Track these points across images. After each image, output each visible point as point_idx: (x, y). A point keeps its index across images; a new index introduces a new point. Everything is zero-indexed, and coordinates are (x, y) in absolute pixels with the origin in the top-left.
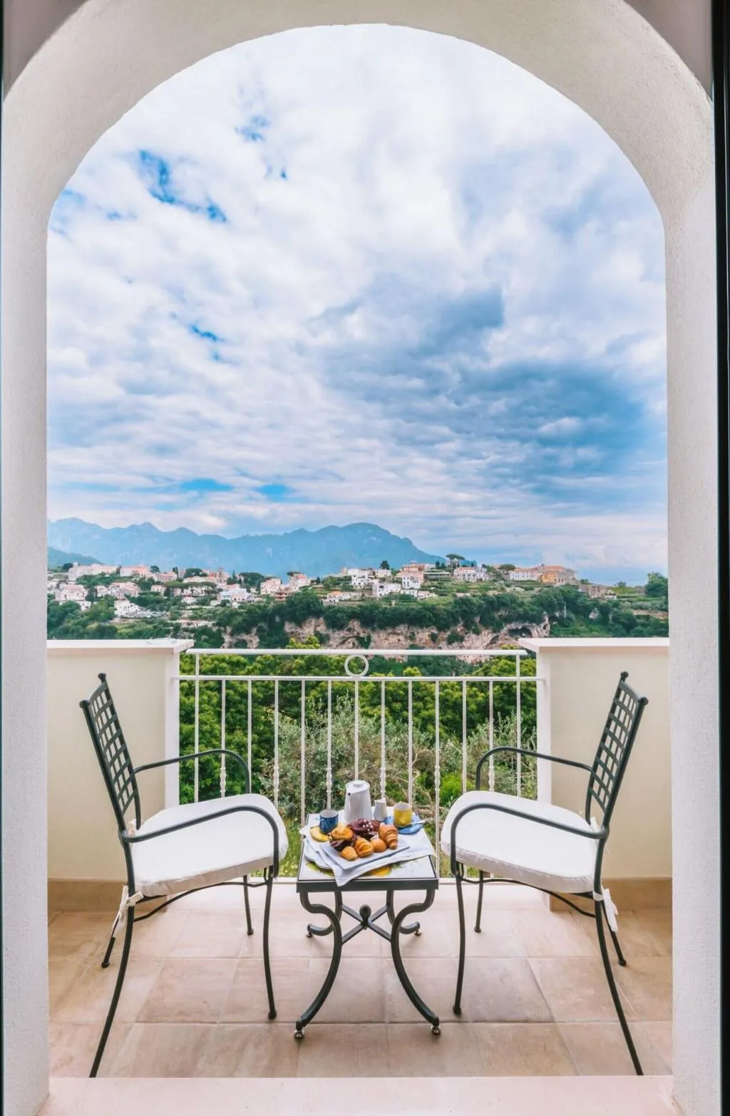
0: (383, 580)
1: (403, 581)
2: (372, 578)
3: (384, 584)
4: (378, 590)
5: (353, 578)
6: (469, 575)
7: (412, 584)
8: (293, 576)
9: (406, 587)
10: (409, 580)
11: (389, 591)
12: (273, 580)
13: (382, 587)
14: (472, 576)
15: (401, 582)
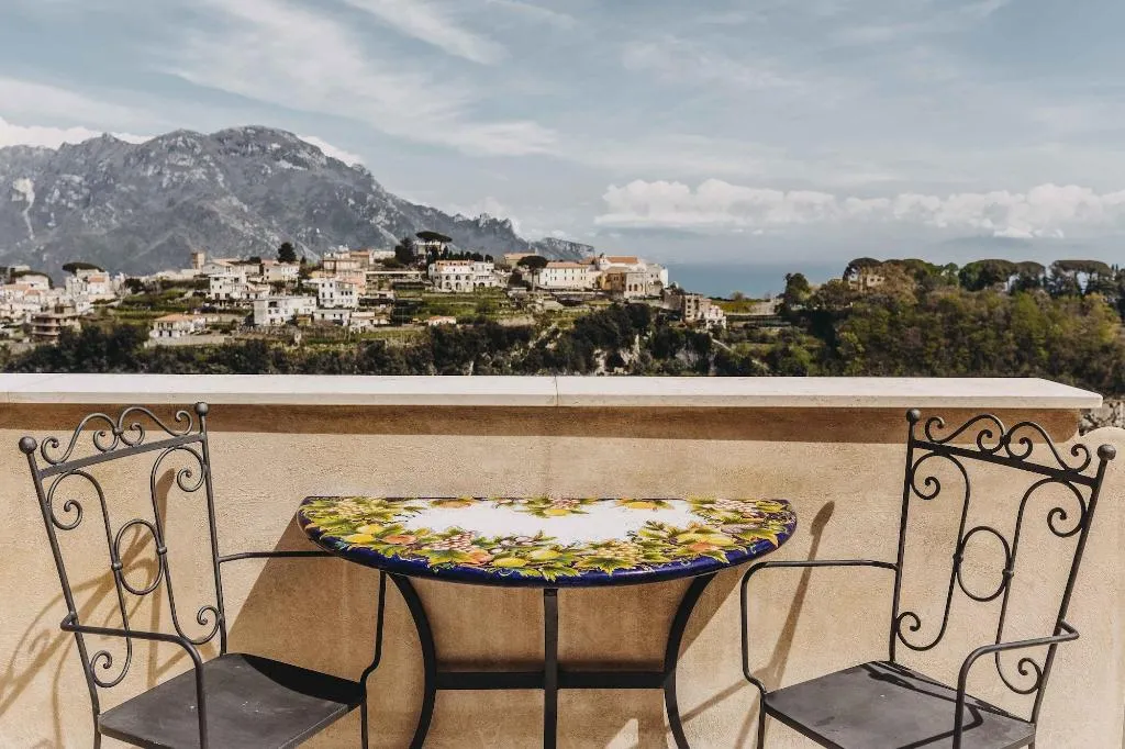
0: (278, 286)
1: (321, 290)
2: (255, 283)
3: (282, 298)
4: (267, 309)
5: (212, 282)
6: (457, 277)
7: (338, 299)
8: (74, 273)
9: (327, 305)
10: (333, 290)
11: (292, 313)
12: (28, 279)
13: (273, 304)
14: (463, 278)
15: (315, 293)
